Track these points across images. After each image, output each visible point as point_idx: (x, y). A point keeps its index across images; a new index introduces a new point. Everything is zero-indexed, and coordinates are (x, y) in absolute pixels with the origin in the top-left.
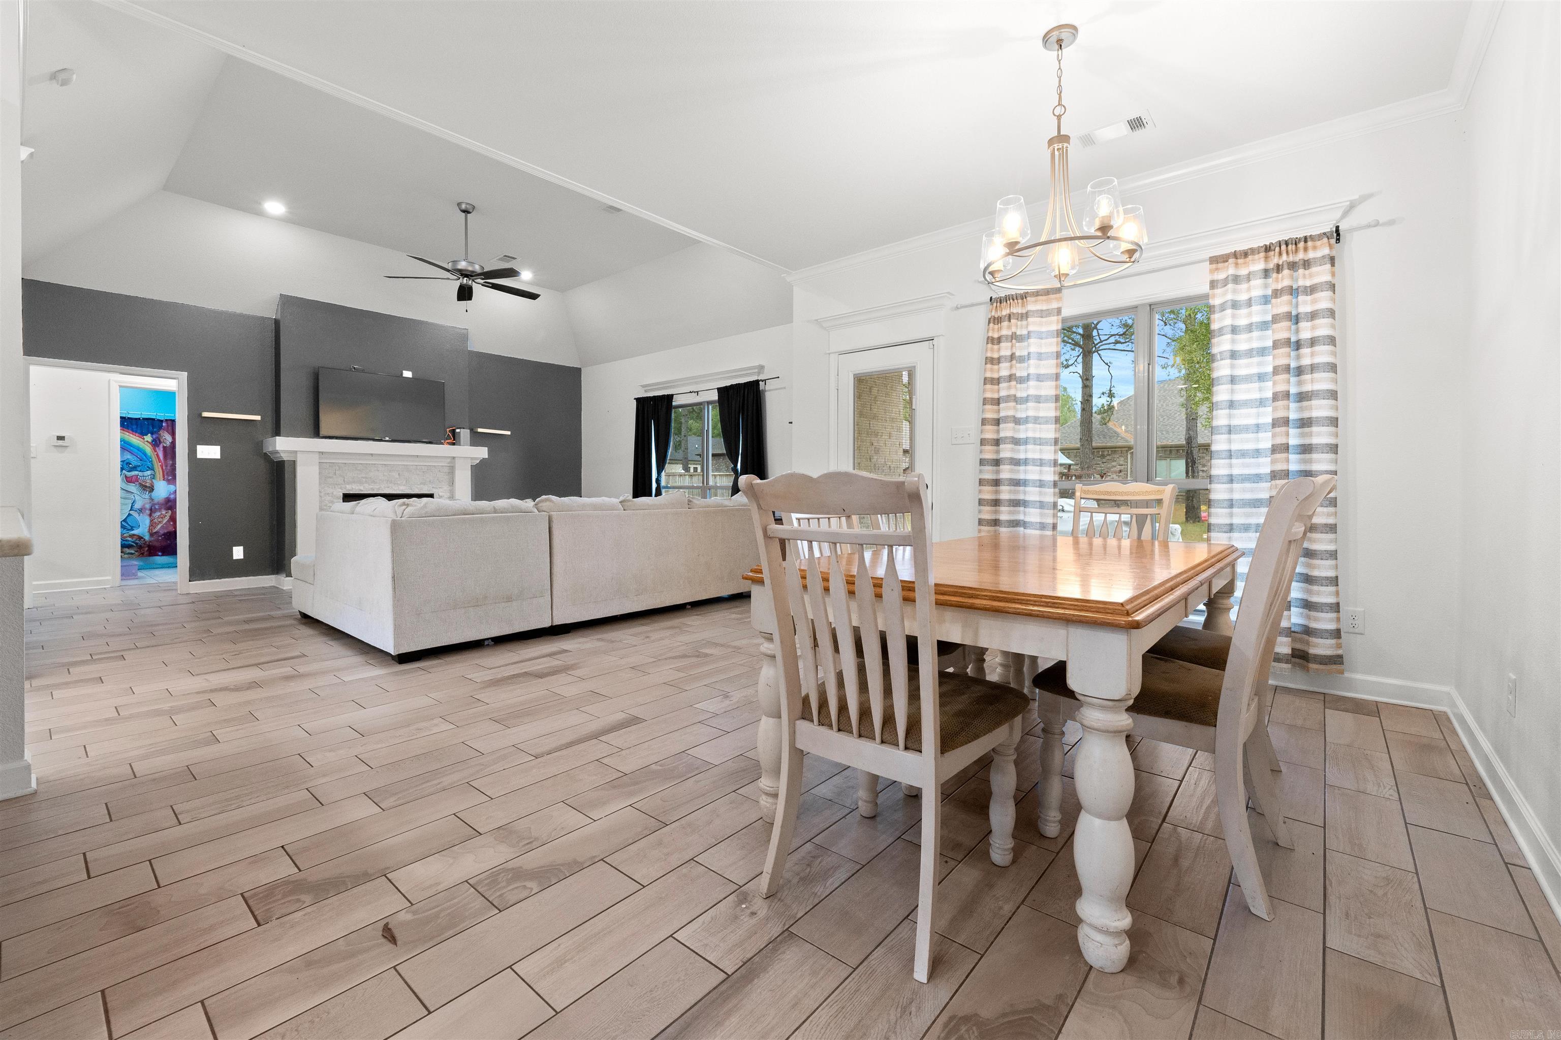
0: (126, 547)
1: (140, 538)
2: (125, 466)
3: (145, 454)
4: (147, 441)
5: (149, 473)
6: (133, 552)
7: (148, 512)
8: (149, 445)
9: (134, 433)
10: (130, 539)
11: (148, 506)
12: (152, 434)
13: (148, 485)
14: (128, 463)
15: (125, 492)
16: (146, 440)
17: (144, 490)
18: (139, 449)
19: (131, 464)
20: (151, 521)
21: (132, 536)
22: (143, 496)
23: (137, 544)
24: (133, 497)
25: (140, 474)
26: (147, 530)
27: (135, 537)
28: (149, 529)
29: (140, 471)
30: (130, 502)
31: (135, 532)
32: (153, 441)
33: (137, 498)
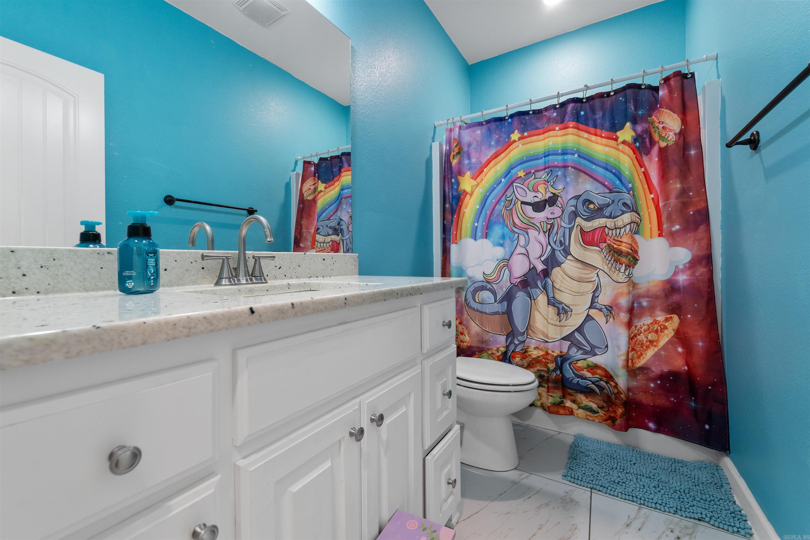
0: (582, 392)
1: (609, 377)
2: (580, 208)
3: (618, 175)
4: (624, 142)
5: (627, 218)
6: (594, 406)
7: (624, 317)
8: (628, 150)
9: (598, 131)
10: (588, 375)
11: (624, 302)
12: (634, 122)
13: (624, 248)
14: (588, 202)
15: (579, 265)
16: (620, 140)
17: (616, 261)
18: (607, 167)
19: (591, 202)
20: (631, 338)
21: (593, 368)
22: (615, 277)
23: (601, 388)
24: (595, 278)
25: (610, 223)
26: (621, 362)
27: (599, 371)
28: (627, 360)
29: (610, 217)
30: (590, 287)
31: (597, 360)
32: (635, 140)
33: (604, 279)
